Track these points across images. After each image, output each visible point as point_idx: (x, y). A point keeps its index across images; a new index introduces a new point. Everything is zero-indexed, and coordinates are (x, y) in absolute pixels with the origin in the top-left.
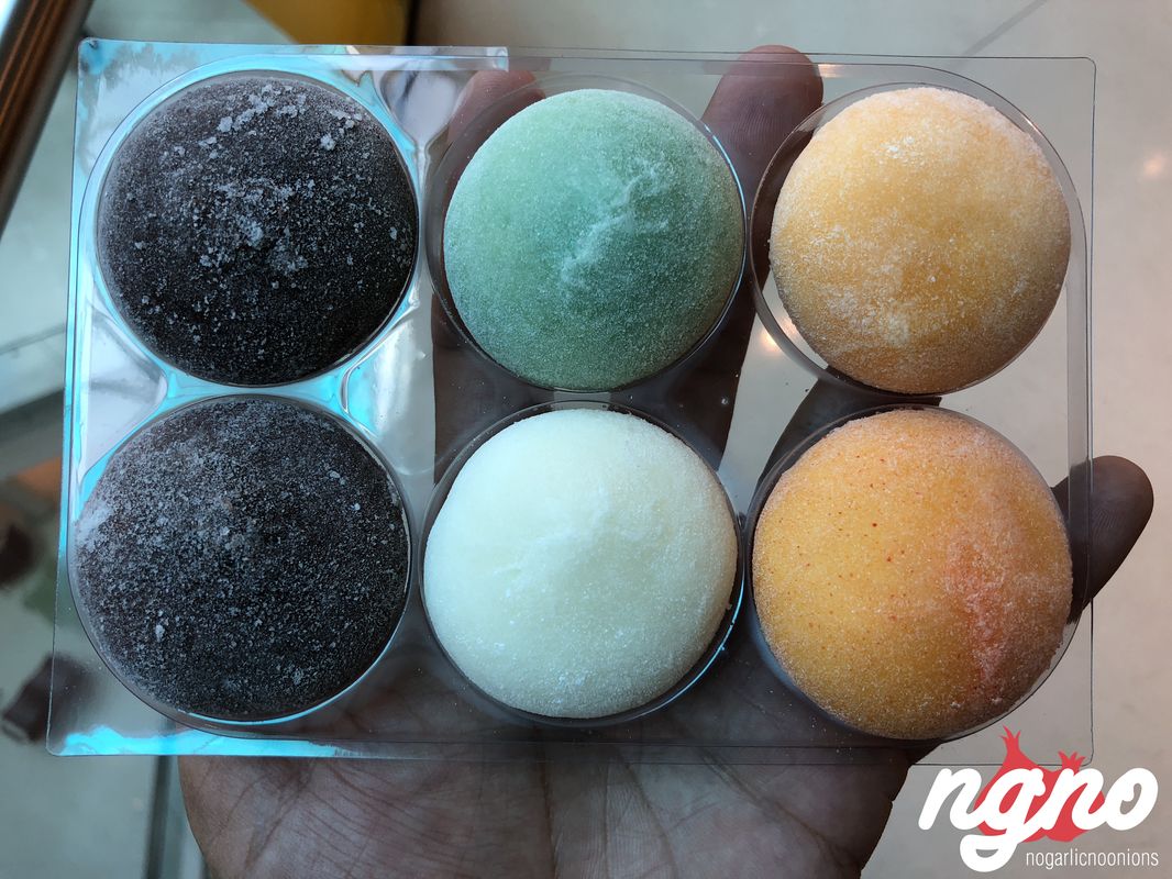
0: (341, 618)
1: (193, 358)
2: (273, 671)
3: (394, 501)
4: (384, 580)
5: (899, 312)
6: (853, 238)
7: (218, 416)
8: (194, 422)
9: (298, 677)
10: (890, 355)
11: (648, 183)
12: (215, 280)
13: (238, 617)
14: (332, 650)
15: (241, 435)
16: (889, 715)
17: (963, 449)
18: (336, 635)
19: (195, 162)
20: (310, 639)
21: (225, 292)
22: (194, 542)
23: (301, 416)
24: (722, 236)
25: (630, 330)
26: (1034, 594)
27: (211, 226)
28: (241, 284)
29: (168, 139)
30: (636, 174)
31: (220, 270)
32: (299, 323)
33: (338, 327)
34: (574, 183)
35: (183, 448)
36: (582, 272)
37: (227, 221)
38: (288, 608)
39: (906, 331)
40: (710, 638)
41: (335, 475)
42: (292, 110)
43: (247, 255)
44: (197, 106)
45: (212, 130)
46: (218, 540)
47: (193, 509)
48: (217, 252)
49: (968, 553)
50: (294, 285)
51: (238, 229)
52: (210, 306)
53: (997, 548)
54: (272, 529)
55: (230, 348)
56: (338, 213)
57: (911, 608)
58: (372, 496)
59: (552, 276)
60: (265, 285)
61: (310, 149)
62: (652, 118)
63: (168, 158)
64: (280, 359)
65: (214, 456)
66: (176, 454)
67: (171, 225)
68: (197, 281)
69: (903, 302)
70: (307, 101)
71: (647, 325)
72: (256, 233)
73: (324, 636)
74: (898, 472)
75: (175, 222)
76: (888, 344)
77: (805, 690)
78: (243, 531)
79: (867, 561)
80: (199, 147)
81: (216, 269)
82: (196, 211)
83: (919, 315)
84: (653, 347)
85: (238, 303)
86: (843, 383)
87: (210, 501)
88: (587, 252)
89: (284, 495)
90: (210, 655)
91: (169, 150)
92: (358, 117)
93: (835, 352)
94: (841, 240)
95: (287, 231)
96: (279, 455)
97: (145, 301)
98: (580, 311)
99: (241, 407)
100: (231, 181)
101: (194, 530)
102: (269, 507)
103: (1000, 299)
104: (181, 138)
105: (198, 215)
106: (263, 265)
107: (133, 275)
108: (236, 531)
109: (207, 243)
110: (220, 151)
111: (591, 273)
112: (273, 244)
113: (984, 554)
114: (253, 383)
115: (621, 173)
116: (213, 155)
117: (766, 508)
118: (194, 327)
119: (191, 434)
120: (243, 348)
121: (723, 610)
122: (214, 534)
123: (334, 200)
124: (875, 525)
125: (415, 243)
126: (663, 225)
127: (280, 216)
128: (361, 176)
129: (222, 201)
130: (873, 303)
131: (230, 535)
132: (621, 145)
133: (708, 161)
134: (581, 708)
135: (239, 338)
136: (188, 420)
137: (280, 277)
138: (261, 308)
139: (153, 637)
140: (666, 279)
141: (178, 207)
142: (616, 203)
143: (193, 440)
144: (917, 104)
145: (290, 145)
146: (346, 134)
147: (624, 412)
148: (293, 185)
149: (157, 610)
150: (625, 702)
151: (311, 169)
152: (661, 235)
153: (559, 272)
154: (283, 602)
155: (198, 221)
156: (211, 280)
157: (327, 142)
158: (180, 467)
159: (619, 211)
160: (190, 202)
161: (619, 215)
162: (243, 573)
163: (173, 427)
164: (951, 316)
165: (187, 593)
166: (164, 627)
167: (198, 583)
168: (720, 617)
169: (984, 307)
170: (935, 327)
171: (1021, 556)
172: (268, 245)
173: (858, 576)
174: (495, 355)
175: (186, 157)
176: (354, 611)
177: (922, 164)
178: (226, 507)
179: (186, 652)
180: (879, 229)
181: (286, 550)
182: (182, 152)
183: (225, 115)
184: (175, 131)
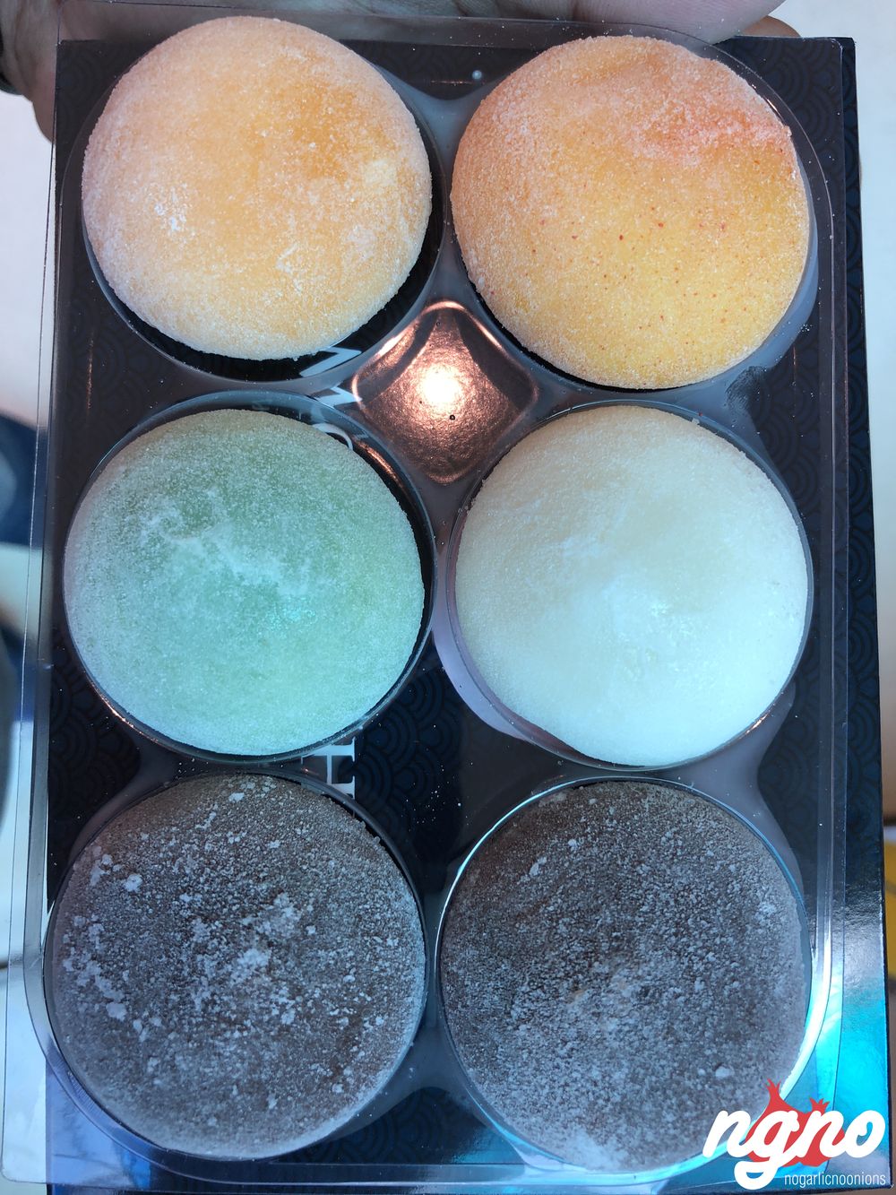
0: (702, 859)
2: (764, 937)
9: (769, 908)
12: (310, 1004)
13: (705, 980)
20: (727, 895)
21: (324, 991)
22: (621, 1035)
27: (244, 1013)
28: (313, 971)
29: (138, 1080)
31: (298, 999)
37: (239, 995)
41: (535, 870)
42: (94, 931)
43: (278, 967)
45: (125, 1026)
48: (277, 1003)
50: (310, 908)
51: (247, 980)
52: (341, 1007)
54: (604, 944)
56: (218, 863)
60: (312, 942)
63: (162, 1079)
67: (246, 1065)
68: (312, 1026)
73: (723, 879)
75: (242, 1059)
78: (608, 977)
80: (147, 1040)
81: (297, 1003)
85: (336, 973)
87: (573, 1017)
91: (153, 1076)
95: (246, 922)
97: (338, 1089)
100: (188, 995)
104: (137, 1064)
105: (233, 1032)
106: (288, 947)
107: (308, 1107)
108: (608, 985)
109: (266, 1018)
110: (151, 1014)
112: (263, 936)
116: (157, 1022)
123: (203, 869)
127: (230, 931)
128: (171, 840)
129: (215, 1003)
137: (303, 924)
138: (339, 945)
139: (729, 1080)
141: (225, 1058)
145: (138, 928)
148: (187, 920)
149: (698, 1077)
151: (166, 901)
154: (687, 928)
155: (240, 1030)
156: (310, 1009)
157: (132, 883)
162: (656, 976)
167: (668, 1028)
175: (161, 1056)
176: (694, 845)
178: (580, 998)
179: (746, 1040)
181: (628, 926)
182: (153, 1062)
183: (105, 1012)
184: (127, 1073)
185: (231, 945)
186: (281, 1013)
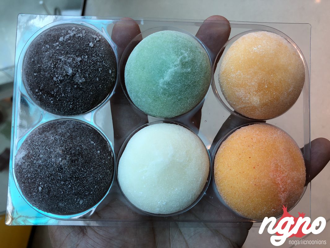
0: (94, 185)
1: (51, 108)
2: (74, 201)
3: (109, 150)
4: (106, 173)
5: (257, 96)
6: (243, 74)
7: (58, 125)
8: (51, 127)
9: (81, 202)
10: (254, 108)
11: (185, 58)
12: (58, 85)
13: (64, 184)
14: (91, 194)
15: (65, 131)
16: (254, 213)
17: (275, 135)
18: (92, 190)
19: (52, 50)
20: (85, 191)
21: (61, 88)
22: (51, 162)
23: (82, 125)
24: (206, 73)
25: (179, 100)
26: (296, 178)
27: (57, 68)
28: (66, 86)
29: (44, 43)
30: (181, 55)
31: (59, 82)
32: (82, 97)
33: (94, 99)
34: (164, 57)
35: (47, 134)
36: (166, 83)
37: (62, 67)
38: (79, 182)
39: (259, 101)
40: (202, 191)
41: (92, 142)
42: (81, 35)
43: (67, 77)
44: (53, 33)
45: (57, 40)
46: (58, 162)
47: (51, 152)
48: (59, 76)
49: (277, 166)
50: (81, 87)
51: (65, 70)
52: (56, 92)
53: (285, 164)
54: (74, 158)
55: (62, 105)
56: (94, 65)
57: (260, 182)
58: (103, 148)
59: (157, 85)
60: (73, 86)
61: (86, 47)
62: (186, 39)
63: (44, 48)
64: (76, 108)
65: (57, 137)
66: (46, 136)
67: (45, 68)
68: (52, 85)
69: (258, 93)
70: (85, 32)
71: (184, 99)
72: (70, 71)
73: (89, 190)
74: (256, 142)
75: (46, 68)
76: (253, 105)
77: (229, 206)
78: (66, 159)
79: (248, 168)
80: (54, 46)
81: (58, 81)
82: (53, 64)
83: (262, 97)
84: (186, 105)
85: (65, 91)
86: (240, 116)
87: (56, 150)
88: (167, 77)
89: (78, 148)
90: (55, 196)
91: (45, 46)
92: (100, 37)
93: (238, 107)
94: (240, 75)
95: (79, 70)
96: (76, 137)
97: (37, 91)
98: (165, 95)
99: (65, 122)
100: (63, 56)
101: (51, 159)
102: (73, 152)
103: (285, 93)
104: (48, 43)
105: (53, 65)
106: (72, 80)
107: (33, 83)
108: (63, 159)
109: (56, 74)
110: (60, 47)
111: (168, 84)
112: (75, 74)
113: (281, 166)
114: (68, 115)
115: (177, 55)
116: (58, 48)
117: (218, 152)
118: (51, 99)
119: (50, 130)
120: (66, 105)
121: (205, 183)
122: (57, 160)
123: (93, 62)
124: (250, 158)
125: (116, 74)
126: (189, 70)
127: (77, 66)
128: (101, 55)
129: (60, 62)
130: (249, 93)
131: (62, 160)
132: (177, 46)
133: (202, 52)
134: (164, 211)
135: (65, 102)
136: (49, 126)
137: (77, 84)
138: (71, 93)
139: (38, 190)
140: (190, 85)
141: (47, 63)
142: (176, 63)
143: (50, 132)
144: (262, 36)
145: (80, 45)
146: (97, 42)
147: (177, 124)
148: (81, 57)
149: (39, 182)
150: (178, 209)
151: (86, 52)
152: (188, 73)
153: (159, 83)
154: (77, 180)
155: (53, 67)
156: (57, 85)
157: (91, 44)
158: (47, 140)
159: (177, 66)
160: (51, 62)
161: (176, 67)
162: (65, 171)
163: (45, 128)
164: (272, 97)
165: (49, 177)
166: (42, 187)
167: (52, 175)
168: (205, 184)
169: (281, 95)
170: (267, 101)
171: (292, 167)
172: (74, 75)
173: (245, 173)
174: (139, 107)
175: (49, 48)
176: (98, 183)
177: (264, 53)
178: (60, 152)
179: (48, 195)
180: (251, 72)
181: (78, 165)
182: (48, 47)
183: (61, 36)
184: (46, 41)
185: (74, 66)
186: (56, 77)
